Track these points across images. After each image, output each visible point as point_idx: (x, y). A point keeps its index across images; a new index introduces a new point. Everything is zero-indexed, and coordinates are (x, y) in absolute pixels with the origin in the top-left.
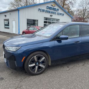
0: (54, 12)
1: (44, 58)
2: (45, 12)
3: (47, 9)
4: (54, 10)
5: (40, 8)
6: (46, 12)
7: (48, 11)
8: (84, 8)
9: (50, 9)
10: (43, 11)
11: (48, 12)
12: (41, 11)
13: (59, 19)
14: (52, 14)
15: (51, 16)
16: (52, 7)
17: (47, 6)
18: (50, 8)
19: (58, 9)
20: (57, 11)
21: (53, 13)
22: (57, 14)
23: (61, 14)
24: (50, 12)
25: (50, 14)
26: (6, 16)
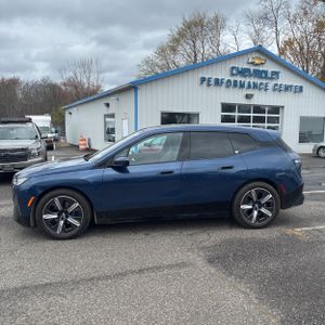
0: (261, 84)
1: (78, 204)
2: (223, 87)
3: (232, 75)
4: (261, 77)
5: (207, 77)
6: (227, 87)
7: (235, 81)
9: (245, 76)
10: (218, 82)
11: (235, 85)
12: (209, 85)
13: (282, 107)
14: (250, 92)
15: (248, 97)
16: (252, 68)
17: (233, 68)
18: (243, 72)
19: (276, 73)
20: (272, 78)
21: (255, 86)
23: (287, 88)
24: (242, 86)
25: (245, 92)
26: (108, 105)
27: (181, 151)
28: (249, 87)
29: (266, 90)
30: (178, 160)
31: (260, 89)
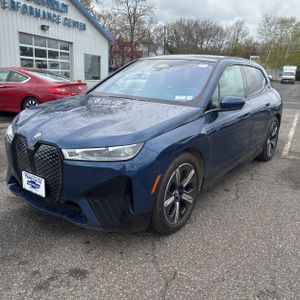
0: (54, 15)
2: (19, 13)
7: (31, 8)
8: (132, 9)
10: (14, 6)
11: (31, 13)
12: (4, 7)
13: (71, 43)
14: (45, 23)
15: (43, 28)
19: (65, 6)
20: (62, 12)
21: (50, 18)
22: (65, 24)
24: (38, 15)
28: (44, 17)
29: (59, 23)
31: (54, 21)
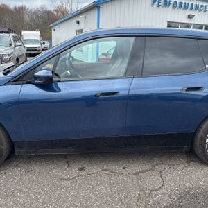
12: (159, 6)
15: (190, 17)
25: (188, 12)
26: (78, 22)
27: (129, 64)
28: (192, 8)
29: (205, 11)
30: (126, 76)
31: (200, 11)
